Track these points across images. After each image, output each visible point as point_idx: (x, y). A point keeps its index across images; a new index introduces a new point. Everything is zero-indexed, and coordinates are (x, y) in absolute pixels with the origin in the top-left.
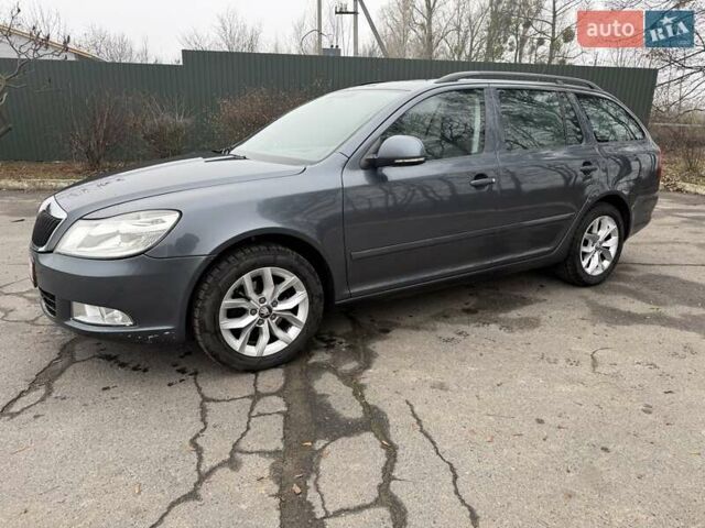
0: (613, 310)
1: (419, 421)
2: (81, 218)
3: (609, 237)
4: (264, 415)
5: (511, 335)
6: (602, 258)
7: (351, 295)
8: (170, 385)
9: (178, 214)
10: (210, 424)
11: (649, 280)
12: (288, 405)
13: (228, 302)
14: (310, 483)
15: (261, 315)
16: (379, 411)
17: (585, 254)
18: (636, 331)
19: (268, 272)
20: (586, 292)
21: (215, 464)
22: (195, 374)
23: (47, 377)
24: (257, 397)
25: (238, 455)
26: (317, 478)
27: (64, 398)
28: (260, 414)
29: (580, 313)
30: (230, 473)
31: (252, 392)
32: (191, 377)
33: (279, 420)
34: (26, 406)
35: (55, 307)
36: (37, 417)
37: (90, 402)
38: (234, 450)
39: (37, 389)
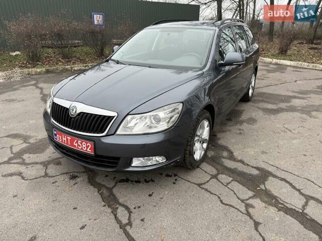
0: (268, 109)
1: (277, 167)
2: (128, 114)
5: (254, 126)
8: (174, 183)
9: (182, 104)
10: (217, 194)
12: (230, 177)
14: (282, 202)
16: (261, 168)
17: (250, 89)
18: (283, 116)
20: (250, 104)
21: (244, 208)
22: (175, 175)
23: (111, 201)
24: (214, 177)
25: (246, 202)
26: (281, 199)
27: (139, 207)
28: (228, 184)
29: (261, 113)
30: (254, 209)
31: (210, 177)
32: (177, 177)
33: (236, 183)
34: (127, 218)
35: (117, 163)
36: (142, 220)
37: (154, 204)
38: (243, 201)
39: (117, 208)
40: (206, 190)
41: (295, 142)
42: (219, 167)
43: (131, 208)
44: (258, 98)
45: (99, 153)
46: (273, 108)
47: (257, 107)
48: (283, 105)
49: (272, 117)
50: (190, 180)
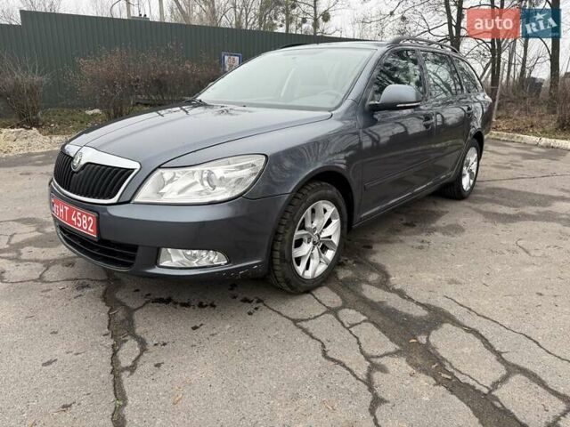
0: (496, 214)
1: (470, 309)
2: (159, 167)
3: (474, 163)
4: (356, 324)
5: (453, 239)
6: (470, 177)
7: (361, 219)
8: (250, 314)
9: (264, 158)
10: (323, 340)
11: (493, 191)
12: (364, 314)
13: (298, 234)
14: (451, 370)
15: (314, 242)
16: (435, 307)
17: (464, 175)
19: (321, 205)
20: (465, 203)
21: (366, 370)
22: (259, 301)
24: (333, 311)
25: (374, 360)
26: (451, 364)
27: (164, 344)
28: (353, 325)
29: (479, 219)
30: (385, 375)
31: (324, 309)
32: (261, 304)
33: (371, 326)
34: (133, 358)
35: (133, 258)
36: (158, 365)
37: (194, 342)
38: (368, 358)
39: (125, 341)
40: (305, 331)
42: (350, 297)
43: (150, 344)
44: (484, 196)
45: (105, 236)
46: (508, 213)
47: (475, 210)
48: (530, 210)
49: (500, 226)
50: (283, 312)
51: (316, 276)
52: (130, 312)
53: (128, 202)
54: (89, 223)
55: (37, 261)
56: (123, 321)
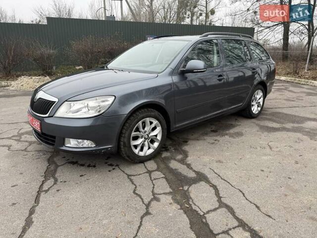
0: (267, 127)
1: (219, 176)
2: (66, 101)
3: (260, 98)
4: (157, 179)
5: (235, 139)
6: (258, 106)
7: (176, 128)
8: (110, 171)
9: (114, 97)
10: (137, 185)
11: (274, 114)
12: (164, 174)
13: (134, 134)
14: (191, 203)
15: (145, 138)
16: (201, 173)
17: (253, 105)
18: (278, 134)
19: (148, 120)
21: (149, 200)
22: (117, 165)
23: (50, 174)
24: (150, 172)
25: (156, 195)
26: (193, 201)
27: (65, 182)
28: (155, 179)
29: (255, 129)
30: (157, 203)
31: (146, 171)
32: (117, 167)
33: (164, 180)
34: (49, 187)
36: (58, 191)
37: (78, 182)
38: (154, 194)
39: (49, 179)
40: (131, 180)
41: (265, 158)
42: (162, 166)
43: (59, 181)
44: (267, 117)
45: (44, 131)
46: (277, 127)
47: (257, 124)
48: (289, 125)
49: (266, 133)
50: (126, 171)
51: (146, 155)
52: (57, 166)
53: (52, 116)
54: (38, 125)
55: (27, 141)
56: (53, 170)
